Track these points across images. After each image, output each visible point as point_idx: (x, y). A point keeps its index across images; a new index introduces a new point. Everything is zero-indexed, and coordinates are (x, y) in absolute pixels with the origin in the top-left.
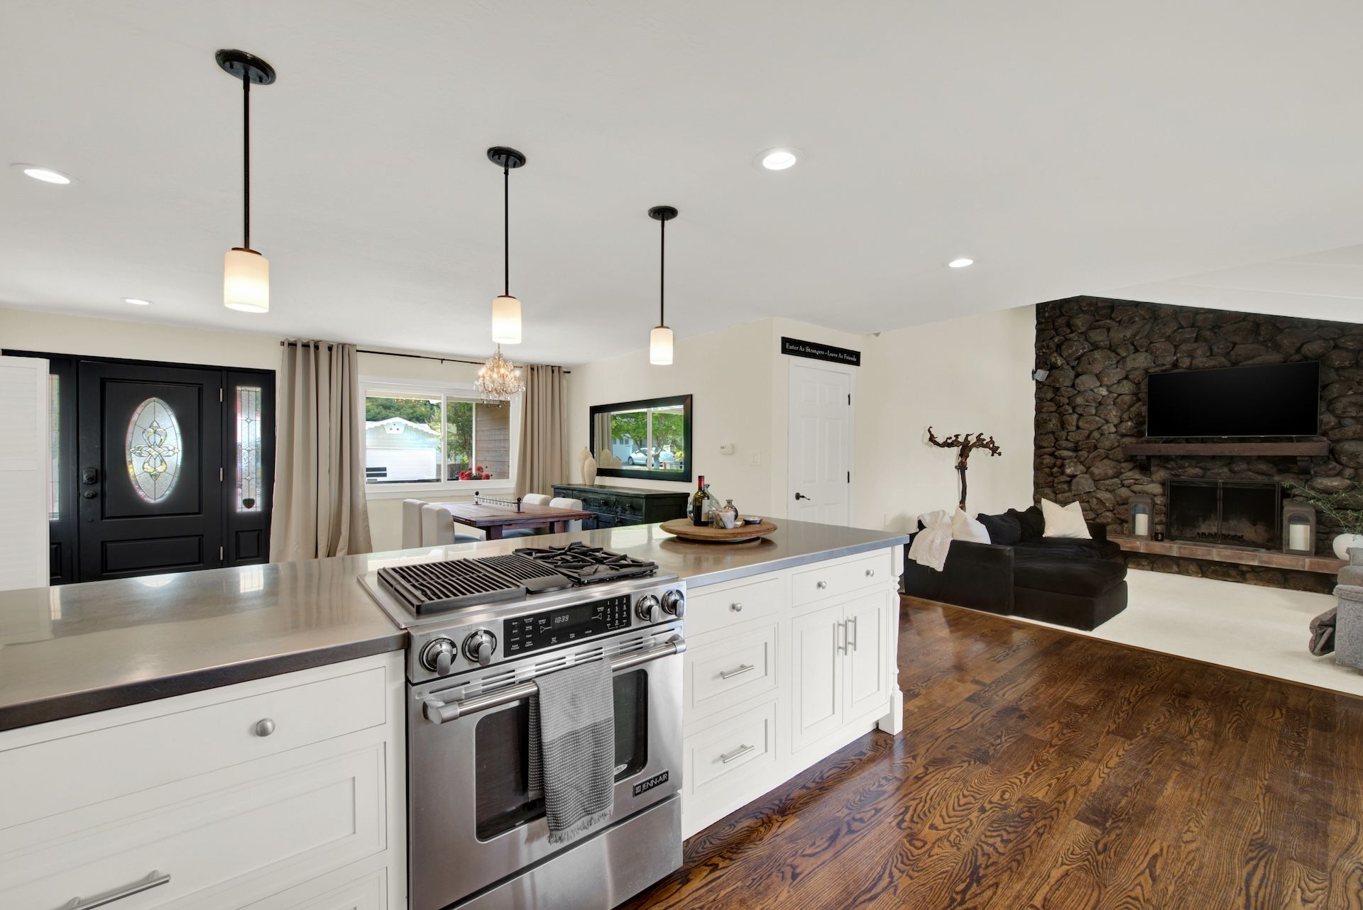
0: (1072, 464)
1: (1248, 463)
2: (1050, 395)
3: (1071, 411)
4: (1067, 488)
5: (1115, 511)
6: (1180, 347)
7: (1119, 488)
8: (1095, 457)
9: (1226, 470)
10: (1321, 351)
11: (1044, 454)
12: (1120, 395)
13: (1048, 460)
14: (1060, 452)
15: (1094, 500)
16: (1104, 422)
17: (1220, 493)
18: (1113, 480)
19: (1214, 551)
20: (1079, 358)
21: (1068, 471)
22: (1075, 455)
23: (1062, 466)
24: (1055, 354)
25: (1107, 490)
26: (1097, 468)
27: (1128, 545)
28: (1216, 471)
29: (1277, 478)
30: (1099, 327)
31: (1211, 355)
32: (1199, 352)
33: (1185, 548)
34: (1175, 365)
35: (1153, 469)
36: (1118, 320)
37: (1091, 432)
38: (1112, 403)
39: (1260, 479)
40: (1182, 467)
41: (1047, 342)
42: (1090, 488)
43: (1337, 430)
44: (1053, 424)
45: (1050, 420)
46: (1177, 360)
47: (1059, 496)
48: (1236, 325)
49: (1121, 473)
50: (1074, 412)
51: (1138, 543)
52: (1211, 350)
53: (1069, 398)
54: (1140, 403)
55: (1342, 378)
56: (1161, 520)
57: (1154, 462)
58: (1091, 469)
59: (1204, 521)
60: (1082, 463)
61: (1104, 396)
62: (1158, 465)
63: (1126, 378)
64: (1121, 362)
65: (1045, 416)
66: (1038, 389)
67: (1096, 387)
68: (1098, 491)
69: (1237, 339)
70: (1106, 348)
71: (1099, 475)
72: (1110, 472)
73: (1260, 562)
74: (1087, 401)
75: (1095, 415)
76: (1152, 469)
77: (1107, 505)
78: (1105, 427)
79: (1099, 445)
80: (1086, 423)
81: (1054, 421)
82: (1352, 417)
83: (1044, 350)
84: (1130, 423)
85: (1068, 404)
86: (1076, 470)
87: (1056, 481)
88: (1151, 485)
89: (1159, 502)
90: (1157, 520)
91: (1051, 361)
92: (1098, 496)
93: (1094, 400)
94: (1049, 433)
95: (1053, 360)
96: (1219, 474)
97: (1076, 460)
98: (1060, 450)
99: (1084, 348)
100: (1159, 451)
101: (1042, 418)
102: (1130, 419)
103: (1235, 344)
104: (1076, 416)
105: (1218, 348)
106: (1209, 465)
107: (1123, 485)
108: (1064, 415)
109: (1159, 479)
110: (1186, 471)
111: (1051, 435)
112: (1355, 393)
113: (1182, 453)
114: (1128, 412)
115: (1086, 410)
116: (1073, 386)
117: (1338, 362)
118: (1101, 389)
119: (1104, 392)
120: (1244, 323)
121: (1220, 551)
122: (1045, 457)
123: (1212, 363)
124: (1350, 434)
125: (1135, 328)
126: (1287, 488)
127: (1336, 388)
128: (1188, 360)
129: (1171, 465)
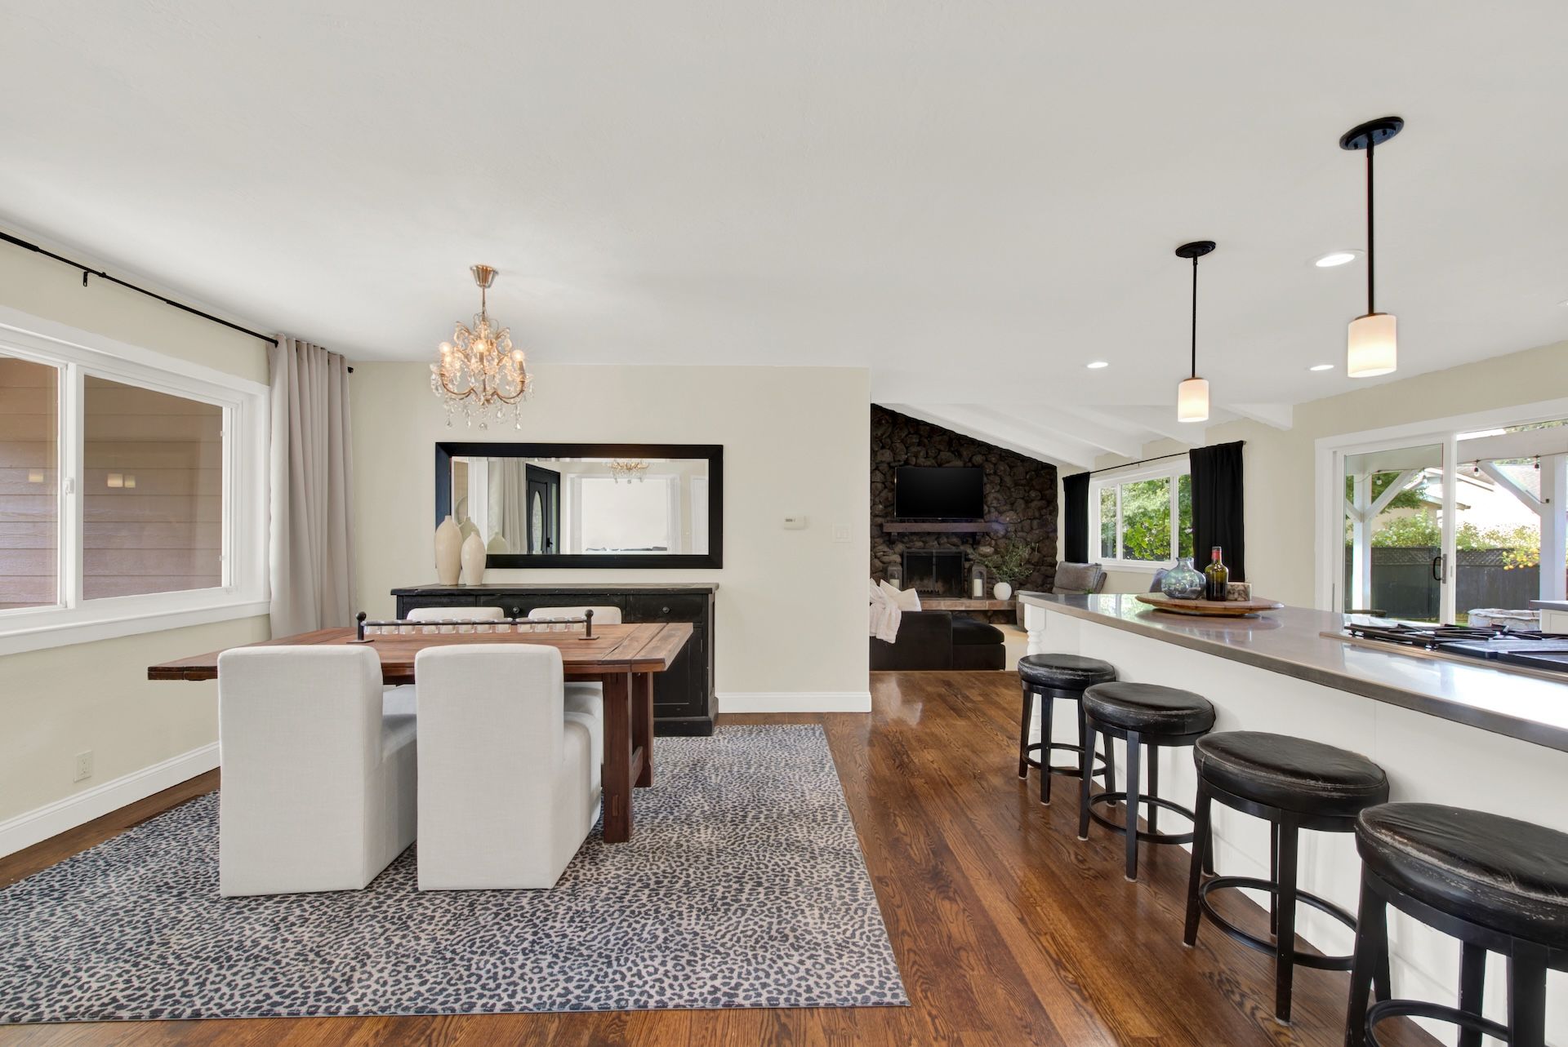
1: (948, 538)
6: (910, 448)
9: (936, 543)
10: (979, 460)
17: (934, 560)
19: (942, 602)
28: (931, 544)
29: (962, 548)
34: (907, 462)
35: (895, 543)
39: (954, 549)
40: (912, 541)
43: (988, 515)
46: (908, 459)
48: (939, 437)
52: (927, 453)
54: (887, 490)
55: (989, 481)
62: (898, 540)
63: (877, 468)
69: (942, 446)
73: (966, 607)
82: (994, 507)
84: (881, 506)
88: (895, 556)
96: (933, 546)
100: (901, 529)
102: (880, 502)
103: (940, 451)
105: (931, 453)
106: (927, 539)
107: (876, 557)
109: (899, 551)
110: (914, 545)
112: (995, 492)
113: (912, 530)
114: (879, 497)
117: (988, 470)
120: (943, 436)
121: (946, 603)
123: (929, 463)
124: (994, 518)
125: (883, 429)
126: (967, 554)
127: (988, 488)
128: (914, 459)
129: (906, 539)
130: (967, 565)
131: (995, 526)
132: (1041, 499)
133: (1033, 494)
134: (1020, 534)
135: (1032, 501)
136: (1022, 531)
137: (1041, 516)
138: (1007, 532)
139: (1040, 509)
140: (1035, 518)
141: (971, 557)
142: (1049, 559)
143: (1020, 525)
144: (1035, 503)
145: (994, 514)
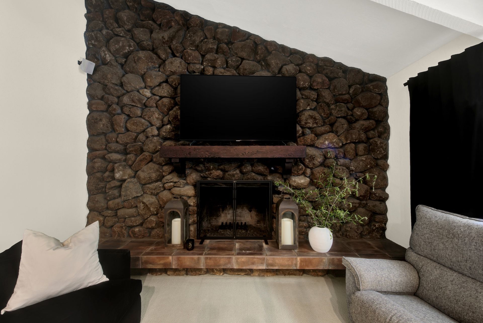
0: (121, 167)
1: (252, 165)
2: (99, 93)
3: (119, 111)
4: (117, 194)
5: (159, 215)
6: (206, 56)
7: (163, 191)
8: (141, 161)
9: (238, 171)
10: (293, 72)
11: (96, 157)
12: (161, 97)
13: (99, 163)
14: (109, 155)
15: (142, 205)
16: (149, 125)
17: (235, 193)
18: (157, 184)
20: (126, 56)
21: (117, 175)
22: (124, 158)
23: (113, 171)
24: (104, 48)
25: (152, 194)
26: (143, 171)
27: (162, 262)
28: (231, 173)
29: (270, 178)
30: (143, 27)
31: (227, 67)
32: (219, 62)
33: (210, 258)
34: (203, 72)
35: (188, 171)
36: (158, 23)
37: (139, 134)
38: (155, 105)
39: (259, 178)
40: (208, 169)
41: (95, 32)
42: (137, 192)
43: (302, 138)
44: (103, 125)
45: (101, 120)
46: (204, 69)
47: (110, 203)
48: (243, 42)
49: (163, 177)
50: (123, 112)
51: (170, 257)
52: (227, 62)
53: (118, 97)
54: (177, 107)
55: (304, 97)
56: (194, 221)
57: (188, 165)
58: (138, 173)
59: (223, 211)
60: (130, 166)
61: (148, 98)
62: (191, 168)
63: (166, 81)
64: (162, 66)
65: (95, 115)
66: (89, 84)
67: (142, 88)
68: (145, 195)
69: (244, 55)
70: (149, 50)
71: (144, 179)
72: (154, 175)
73: (268, 265)
74: (133, 101)
75: (141, 117)
76: (186, 172)
77: (152, 209)
78: (149, 129)
79: (145, 148)
80: (133, 124)
81: (104, 121)
82: (310, 128)
83: (93, 42)
84: (169, 126)
85: (118, 104)
86: (124, 175)
87: (108, 186)
88: (187, 187)
89: (192, 204)
90: (191, 221)
91: (101, 56)
92: (144, 201)
93: (140, 100)
94: (98, 135)
95: (103, 54)
96: (233, 175)
97: (124, 163)
98: (111, 152)
99: (130, 46)
100: (189, 153)
101: (93, 117)
102: (169, 122)
103: (243, 59)
104: (123, 117)
105: (232, 61)
106: (227, 167)
107: (165, 189)
108: (114, 115)
109: (192, 181)
110: (211, 173)
111: (102, 137)
112: (311, 109)
113: (207, 155)
114: (168, 116)
115: (131, 110)
116: (122, 85)
117: (302, 83)
118: (146, 90)
119: (148, 93)
120: (248, 41)
121: (238, 258)
122: (95, 160)
123: (227, 74)
124: (309, 141)
125: (172, 31)
126: (275, 187)
127: (302, 103)
128: (211, 69)
129: (201, 167)
130: (276, 198)
131: (311, 151)
132: (368, 119)
133: (358, 112)
134: (342, 161)
135: (357, 120)
136: (345, 157)
137: (368, 139)
138: (326, 158)
139: (366, 130)
140: (360, 142)
141: (281, 189)
142: (379, 192)
143: (341, 150)
144: (361, 122)
145: (310, 136)
